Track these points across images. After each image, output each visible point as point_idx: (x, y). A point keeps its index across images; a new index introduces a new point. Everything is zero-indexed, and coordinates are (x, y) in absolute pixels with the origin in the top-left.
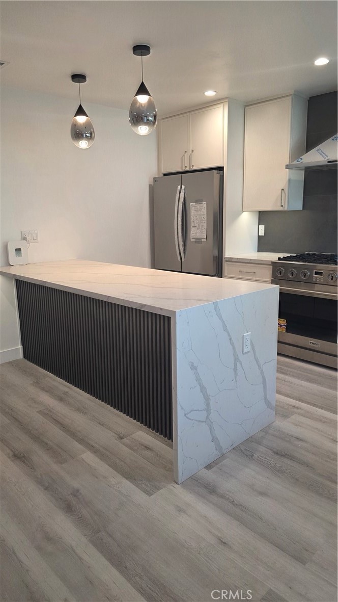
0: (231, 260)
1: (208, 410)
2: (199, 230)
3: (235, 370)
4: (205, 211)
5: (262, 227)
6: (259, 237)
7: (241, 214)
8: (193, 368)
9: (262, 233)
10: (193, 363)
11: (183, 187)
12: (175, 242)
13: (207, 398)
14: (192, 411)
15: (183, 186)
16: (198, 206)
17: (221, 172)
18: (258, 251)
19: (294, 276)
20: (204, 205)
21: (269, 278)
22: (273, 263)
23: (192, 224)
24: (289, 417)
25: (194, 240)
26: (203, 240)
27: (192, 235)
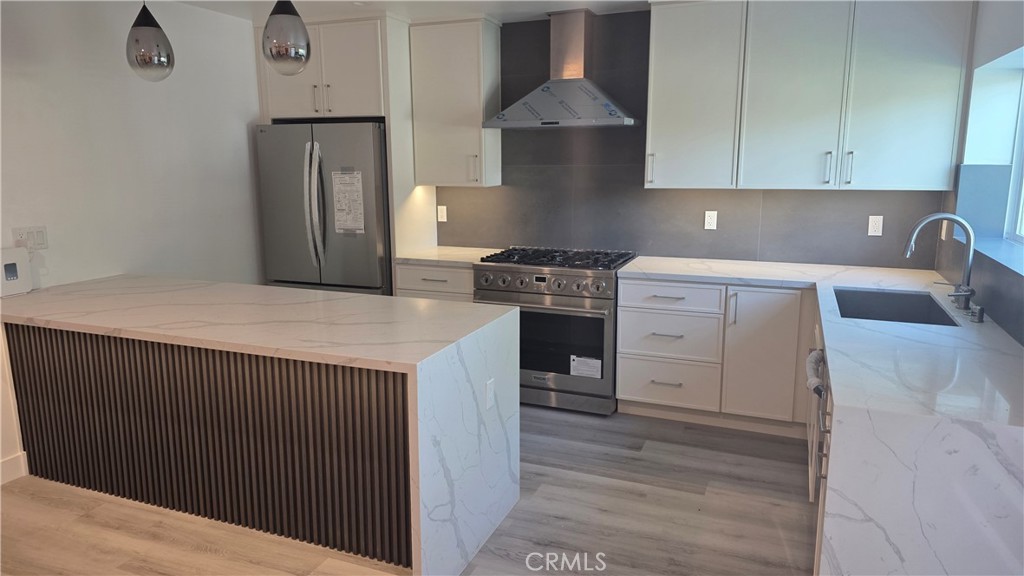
0: (406, 262)
1: (452, 503)
2: (350, 214)
3: (479, 435)
4: (359, 186)
5: (443, 209)
6: (440, 225)
7: (413, 189)
8: (437, 443)
9: (443, 218)
10: (435, 437)
11: (317, 146)
12: (306, 234)
13: (451, 484)
14: (436, 507)
15: (315, 143)
16: (347, 178)
17: (382, 125)
18: (439, 245)
19: (507, 283)
20: (358, 176)
21: (470, 288)
22: (475, 267)
23: (337, 206)
24: (535, 490)
25: (342, 231)
26: (358, 232)
27: (337, 224)
